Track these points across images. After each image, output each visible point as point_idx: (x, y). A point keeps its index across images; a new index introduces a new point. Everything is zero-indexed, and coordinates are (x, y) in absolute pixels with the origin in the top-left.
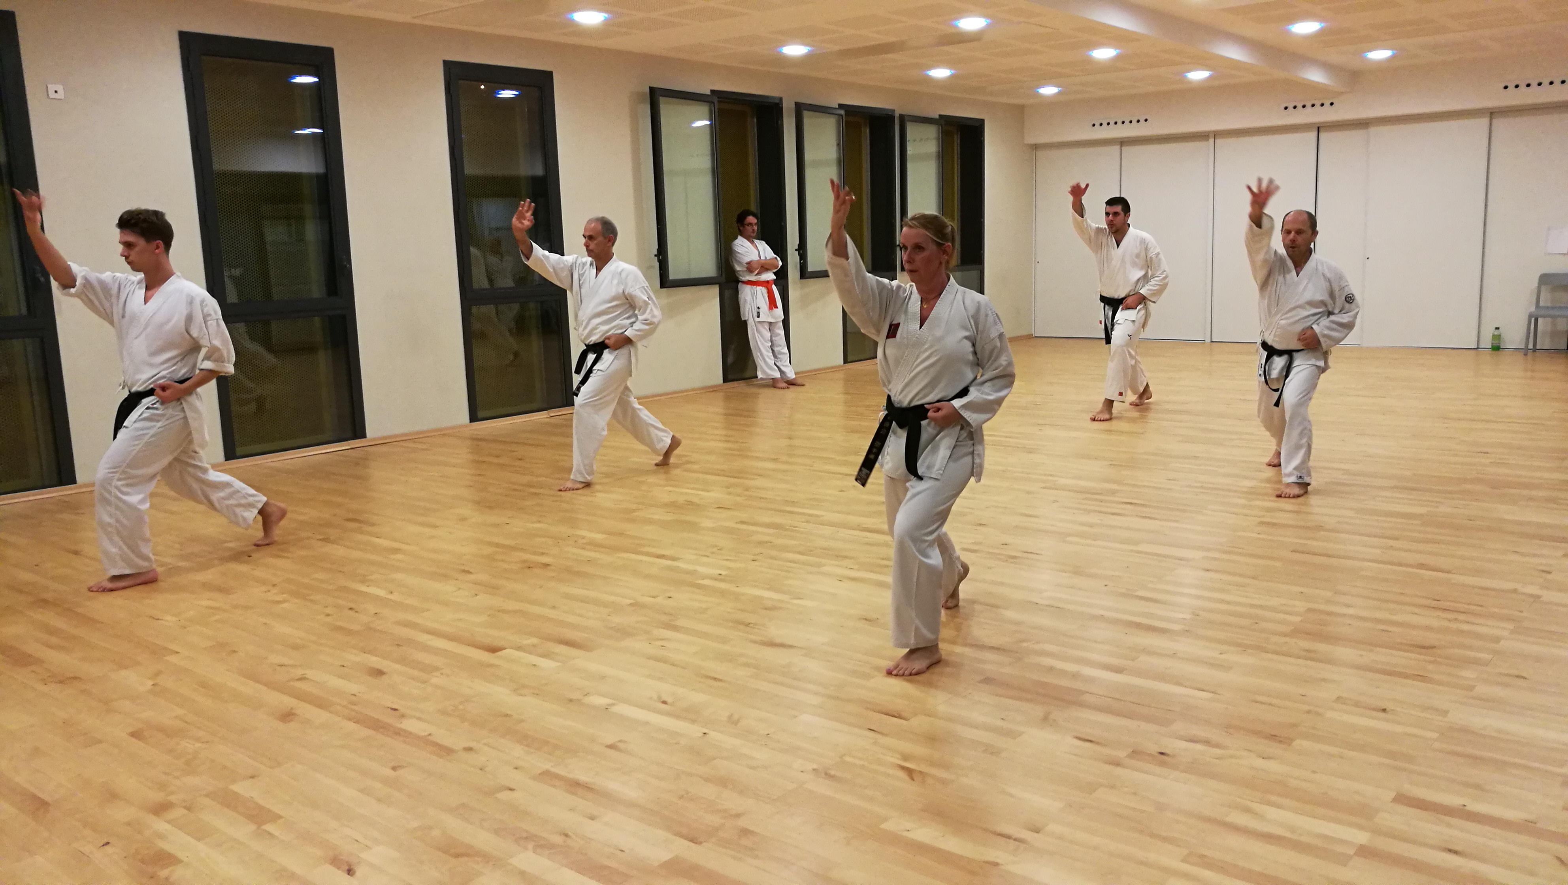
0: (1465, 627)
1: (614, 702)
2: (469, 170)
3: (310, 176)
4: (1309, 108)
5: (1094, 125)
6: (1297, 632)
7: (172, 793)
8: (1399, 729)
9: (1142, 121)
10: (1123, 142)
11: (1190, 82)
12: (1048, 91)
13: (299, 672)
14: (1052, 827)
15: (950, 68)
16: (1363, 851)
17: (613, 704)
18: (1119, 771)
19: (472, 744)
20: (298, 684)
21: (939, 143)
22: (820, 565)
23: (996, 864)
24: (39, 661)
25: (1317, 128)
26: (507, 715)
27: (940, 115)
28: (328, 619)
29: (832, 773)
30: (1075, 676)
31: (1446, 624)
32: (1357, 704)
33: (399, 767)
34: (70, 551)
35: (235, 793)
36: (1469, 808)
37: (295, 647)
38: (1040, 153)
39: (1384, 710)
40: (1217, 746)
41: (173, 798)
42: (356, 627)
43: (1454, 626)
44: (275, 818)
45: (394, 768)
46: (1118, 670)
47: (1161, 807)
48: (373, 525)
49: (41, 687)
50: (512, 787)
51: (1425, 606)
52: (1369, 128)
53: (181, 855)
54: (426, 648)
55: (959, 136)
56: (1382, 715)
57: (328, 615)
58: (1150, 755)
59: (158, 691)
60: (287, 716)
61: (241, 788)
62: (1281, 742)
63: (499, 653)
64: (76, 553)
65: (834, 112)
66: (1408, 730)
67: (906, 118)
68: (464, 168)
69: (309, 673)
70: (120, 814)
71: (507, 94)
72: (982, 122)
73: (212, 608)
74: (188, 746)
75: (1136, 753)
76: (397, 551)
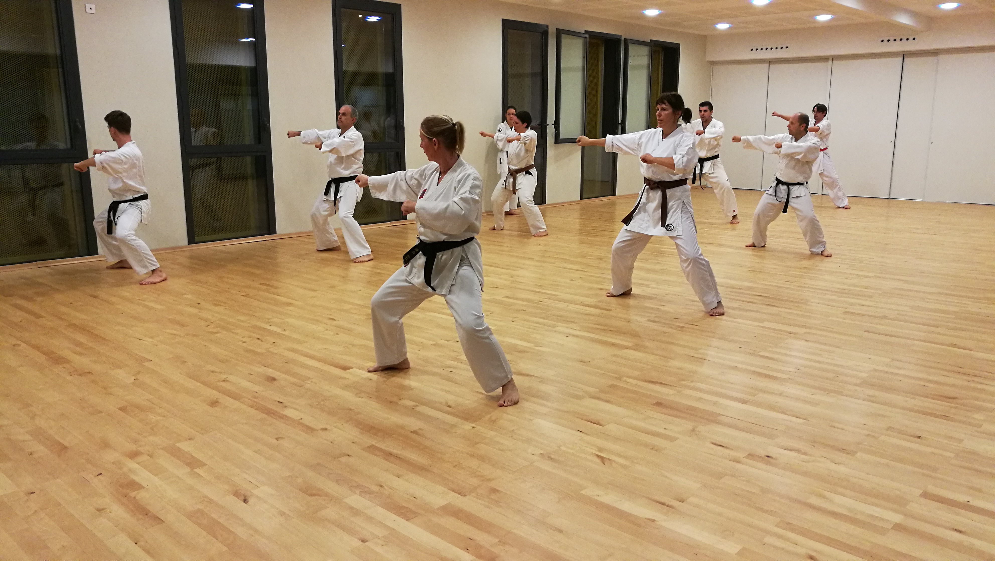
0: (979, 386)
1: (417, 404)
2: (346, 67)
3: (245, 68)
4: (898, 42)
5: (752, 50)
6: (865, 383)
7: (140, 446)
8: (929, 450)
9: (784, 48)
10: (771, 62)
11: (818, 22)
12: (723, 26)
13: (223, 377)
14: (692, 499)
15: (659, 10)
16: (897, 527)
17: (417, 406)
18: (739, 466)
19: (328, 427)
20: (224, 385)
21: (650, 59)
22: (554, 326)
23: (654, 521)
24: (68, 361)
25: (903, 55)
26: (350, 409)
27: (651, 40)
28: (244, 345)
29: (552, 456)
30: (715, 404)
31: (966, 383)
32: (901, 432)
33: (282, 438)
34: (91, 296)
35: (178, 448)
36: (971, 503)
37: (222, 361)
38: (716, 67)
39: (919, 437)
40: (805, 454)
41: (141, 449)
42: (259, 350)
43: (973, 385)
44: (203, 464)
45: (277, 439)
46: (744, 402)
47: (765, 491)
48: (276, 288)
49: (69, 378)
50: (350, 454)
51: (954, 372)
52: (939, 56)
53: (144, 485)
54: (303, 366)
55: (663, 55)
56: (918, 440)
57: (244, 342)
58: (761, 457)
59: (137, 383)
60: (214, 403)
61: (184, 446)
62: (847, 453)
63: (349, 371)
64: (95, 297)
65: (582, 35)
66: (934, 450)
67: (629, 41)
68: (343, 66)
69: (230, 378)
70: (110, 456)
71: (373, 19)
72: (679, 45)
73: (174, 334)
74: (153, 418)
75: (751, 456)
76: (289, 304)
